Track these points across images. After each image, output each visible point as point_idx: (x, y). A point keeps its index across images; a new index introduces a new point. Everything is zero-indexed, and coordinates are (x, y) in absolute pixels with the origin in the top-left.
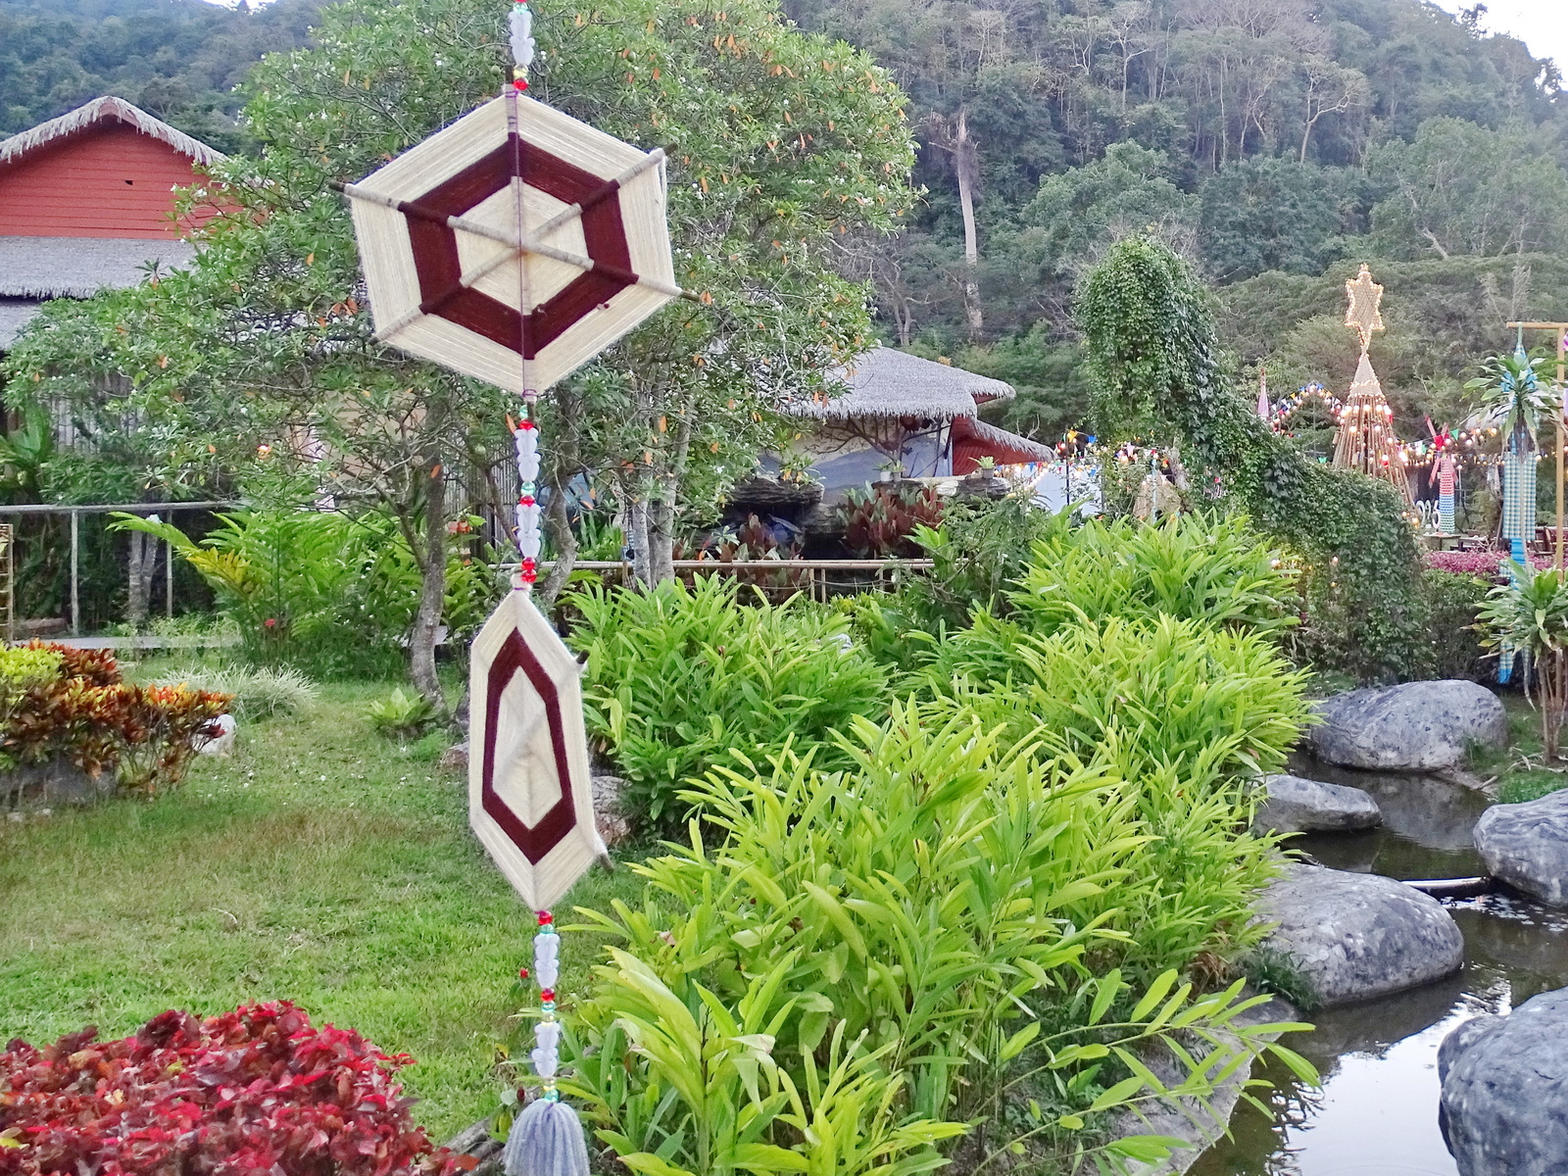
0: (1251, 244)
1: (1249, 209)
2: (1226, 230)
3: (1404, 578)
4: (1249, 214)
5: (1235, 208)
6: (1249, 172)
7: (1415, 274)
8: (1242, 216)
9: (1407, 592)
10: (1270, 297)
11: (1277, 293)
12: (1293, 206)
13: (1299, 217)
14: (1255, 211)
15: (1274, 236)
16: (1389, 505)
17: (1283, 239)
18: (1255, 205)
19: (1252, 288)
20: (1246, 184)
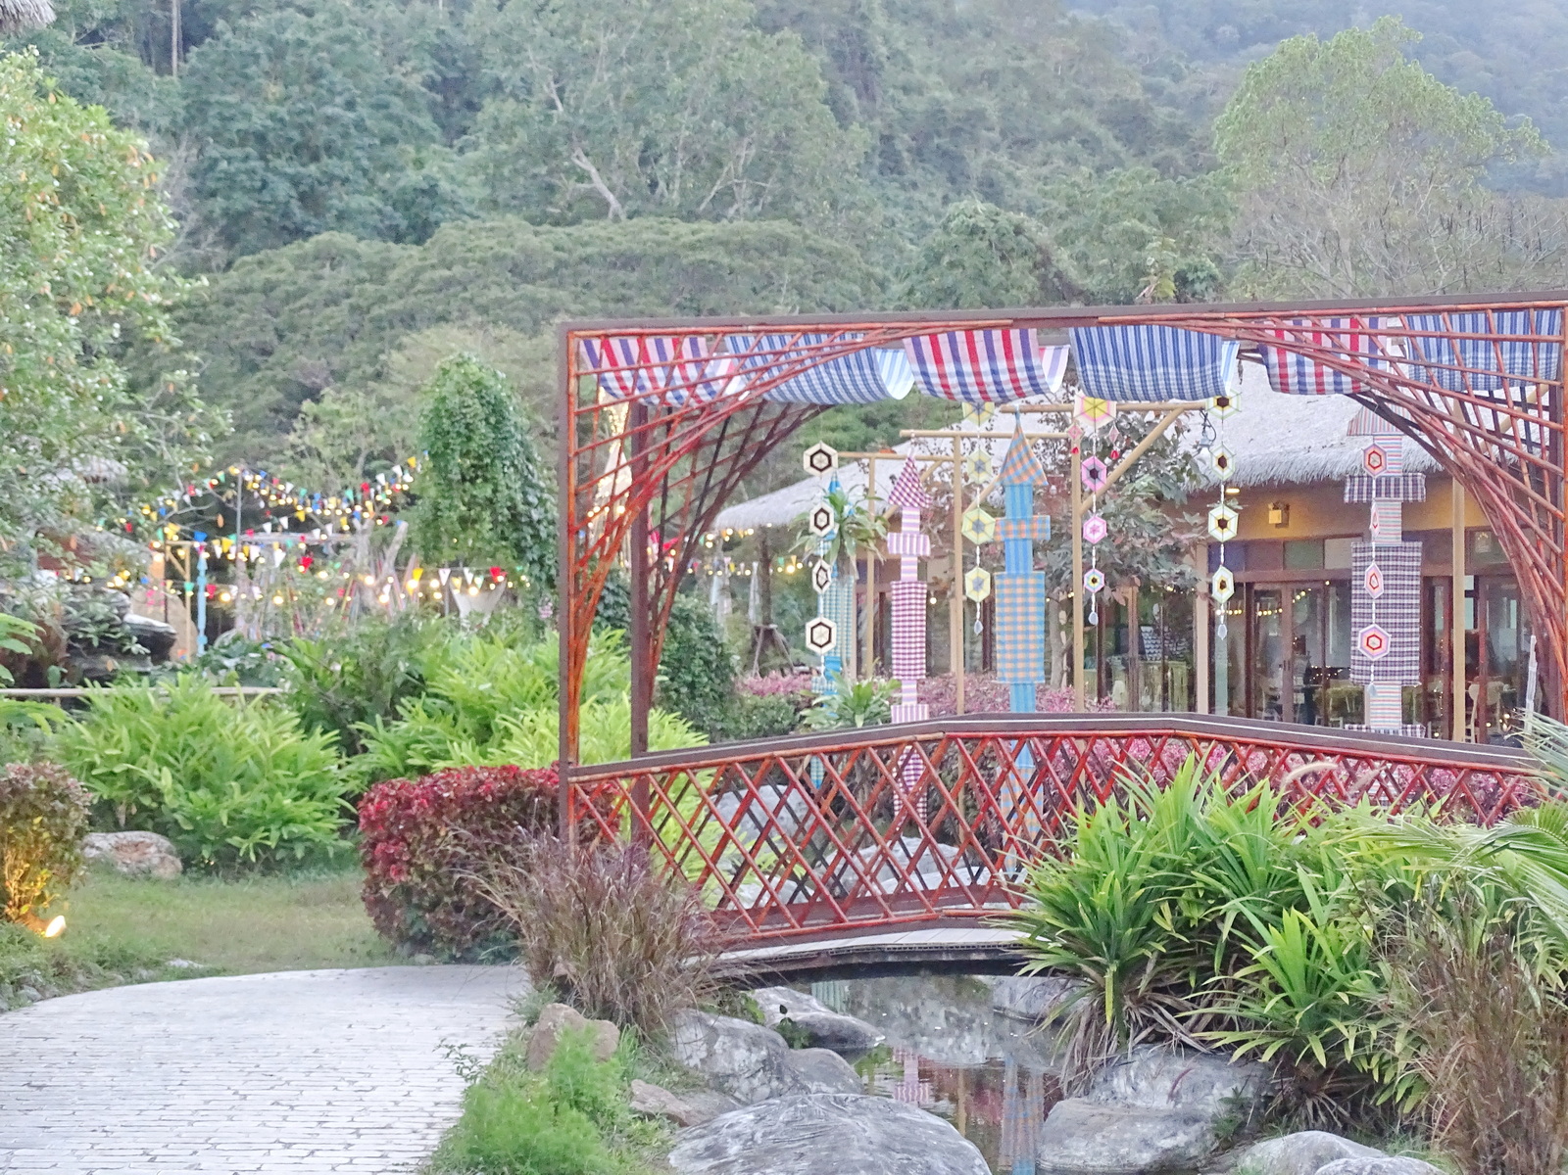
0: (275, 171)
1: (271, 108)
2: (231, 144)
3: (721, 696)
4: (272, 116)
5: (246, 106)
6: (271, 41)
7: (581, 251)
8: (259, 121)
9: (724, 711)
10: (333, 279)
11: (344, 273)
12: (350, 105)
13: (360, 126)
14: (283, 112)
15: (315, 158)
16: (706, 624)
17: (330, 164)
18: (280, 102)
19: (300, 262)
20: (265, 63)
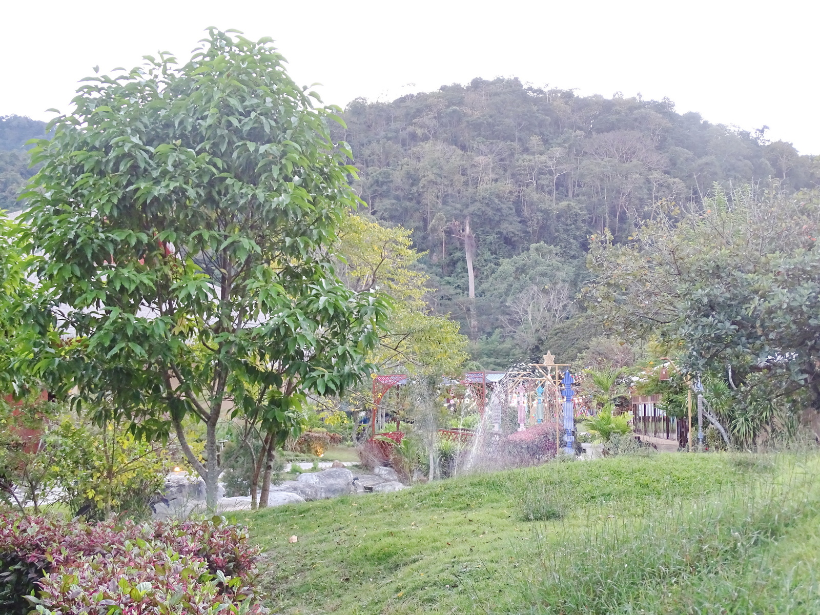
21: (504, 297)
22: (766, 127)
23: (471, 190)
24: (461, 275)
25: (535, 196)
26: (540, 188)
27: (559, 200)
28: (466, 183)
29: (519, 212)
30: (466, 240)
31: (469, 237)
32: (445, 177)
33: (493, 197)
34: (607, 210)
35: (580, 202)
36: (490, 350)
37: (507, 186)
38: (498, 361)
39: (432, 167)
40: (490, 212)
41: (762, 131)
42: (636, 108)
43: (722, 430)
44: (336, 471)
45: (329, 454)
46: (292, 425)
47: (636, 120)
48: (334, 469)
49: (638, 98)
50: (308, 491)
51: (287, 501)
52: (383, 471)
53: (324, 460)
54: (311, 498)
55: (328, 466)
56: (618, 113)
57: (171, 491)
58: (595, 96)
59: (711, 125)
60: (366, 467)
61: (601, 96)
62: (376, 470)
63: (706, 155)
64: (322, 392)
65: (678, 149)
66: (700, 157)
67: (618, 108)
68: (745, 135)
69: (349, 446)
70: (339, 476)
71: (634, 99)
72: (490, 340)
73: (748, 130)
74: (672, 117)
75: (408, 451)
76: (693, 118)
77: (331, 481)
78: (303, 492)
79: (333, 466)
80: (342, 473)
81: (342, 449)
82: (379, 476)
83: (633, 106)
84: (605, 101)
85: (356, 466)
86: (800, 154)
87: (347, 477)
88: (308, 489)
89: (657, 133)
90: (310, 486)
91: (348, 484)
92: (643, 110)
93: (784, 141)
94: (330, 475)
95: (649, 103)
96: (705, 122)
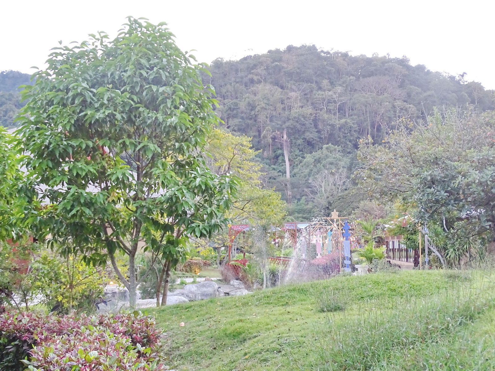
21: (307, 177)
22: (465, 73)
23: (287, 113)
24: (281, 164)
25: (326, 116)
26: (329, 111)
27: (340, 118)
28: (284, 109)
29: (316, 126)
30: (285, 143)
31: (286, 141)
32: (271, 105)
33: (300, 117)
34: (369, 124)
35: (353, 119)
36: (299, 209)
37: (308, 110)
38: (305, 216)
39: (263, 99)
40: (299, 126)
41: (462, 76)
42: (386, 63)
43: (440, 257)
44: (207, 283)
45: (204, 273)
46: (181, 256)
47: (386, 69)
48: (206, 282)
49: (387, 56)
50: (191, 295)
51: (178, 301)
52: (235, 283)
53: (200, 277)
54: (192, 299)
55: (202, 280)
56: (375, 65)
57: (108, 296)
58: (362, 55)
59: (431, 72)
60: (225, 280)
61: (365, 55)
62: (232, 282)
63: (429, 90)
64: (199, 236)
65: (412, 87)
66: (425, 92)
67: (375, 62)
68: (452, 78)
69: (215, 268)
70: (209, 286)
71: (385, 57)
72: (299, 203)
73: (454, 75)
74: (408, 68)
75: (250, 271)
76: (421, 68)
77: (205, 289)
78: (187, 296)
79: (206, 280)
80: (211, 284)
81: (210, 270)
82: (233, 285)
83: (384, 61)
84: (368, 58)
85: (219, 280)
86: (485, 90)
87: (214, 287)
88: (190, 294)
89: (399, 77)
90: (191, 292)
91: (215, 290)
92: (390, 64)
93: (476, 81)
94: (203, 286)
95: (394, 59)
96: (428, 71)
